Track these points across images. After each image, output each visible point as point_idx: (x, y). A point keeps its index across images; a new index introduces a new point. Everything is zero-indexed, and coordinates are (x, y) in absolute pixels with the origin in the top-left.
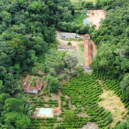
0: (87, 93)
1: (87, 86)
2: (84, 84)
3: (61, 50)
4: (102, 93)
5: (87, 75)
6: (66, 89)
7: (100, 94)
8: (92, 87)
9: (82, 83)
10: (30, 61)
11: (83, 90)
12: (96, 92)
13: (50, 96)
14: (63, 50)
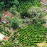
0: (32, 38)
1: (36, 33)
2: (35, 32)
3: (42, 3)
4: (42, 42)
5: (43, 27)
6: (22, 29)
7: (39, 42)
8: (38, 36)
9: (35, 30)
10: (13, 3)
11: (31, 35)
12: (38, 40)
13: (10, 29)
14: (44, 4)
